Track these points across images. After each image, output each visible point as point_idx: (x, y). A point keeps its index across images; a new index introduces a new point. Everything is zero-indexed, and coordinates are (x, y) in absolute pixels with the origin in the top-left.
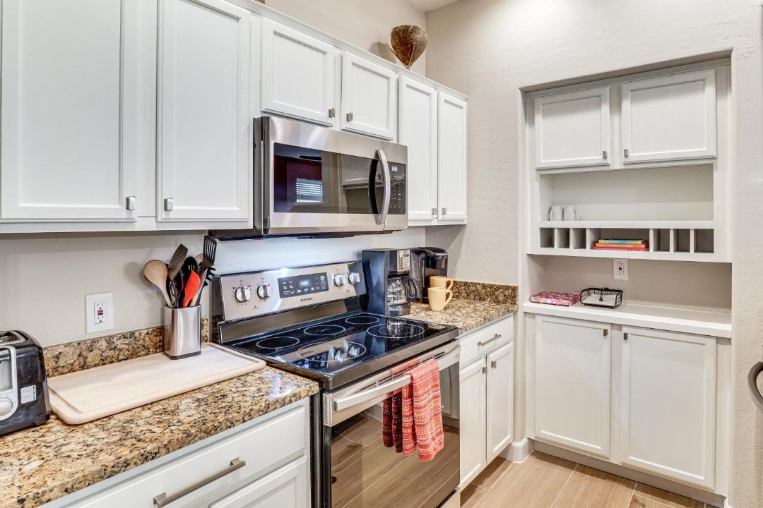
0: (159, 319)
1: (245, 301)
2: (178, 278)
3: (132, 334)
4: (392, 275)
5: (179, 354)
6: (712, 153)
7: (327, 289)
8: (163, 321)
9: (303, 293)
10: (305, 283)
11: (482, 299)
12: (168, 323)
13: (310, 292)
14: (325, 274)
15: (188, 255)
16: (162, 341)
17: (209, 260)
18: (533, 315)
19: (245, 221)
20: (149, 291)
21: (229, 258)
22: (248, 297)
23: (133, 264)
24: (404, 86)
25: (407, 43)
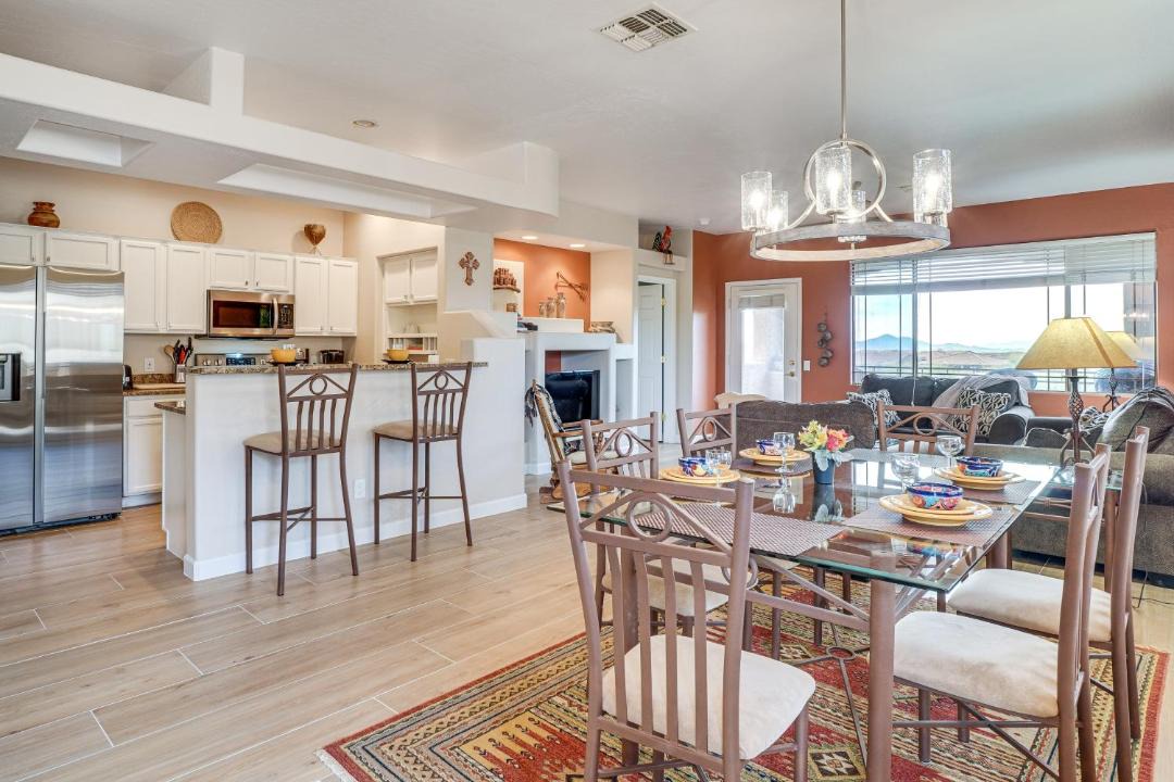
2: (177, 352)
15: (182, 344)
17: (190, 348)
19: (202, 330)
20: (166, 358)
23: (159, 347)
24: (298, 263)
25: (313, 235)
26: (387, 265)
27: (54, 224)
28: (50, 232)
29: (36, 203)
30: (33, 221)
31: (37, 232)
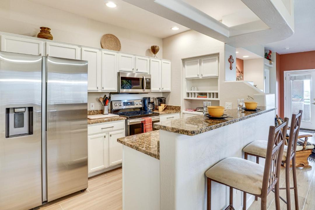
0: (101, 108)
1: (116, 106)
2: (105, 100)
3: (97, 110)
4: (149, 103)
5: (105, 114)
6: (217, 75)
7: (134, 105)
8: (102, 109)
9: (129, 105)
10: (129, 103)
11: (173, 110)
12: (103, 109)
13: (130, 105)
14: (134, 102)
15: (106, 97)
16: (102, 112)
17: (110, 97)
18: (185, 113)
19: (116, 91)
20: (100, 103)
21: (114, 98)
22: (117, 105)
23: (97, 98)
24: (151, 61)
25: (154, 50)
26: (186, 62)
27: (51, 38)
28: (48, 42)
29: (41, 28)
30: (40, 36)
31: (42, 41)
